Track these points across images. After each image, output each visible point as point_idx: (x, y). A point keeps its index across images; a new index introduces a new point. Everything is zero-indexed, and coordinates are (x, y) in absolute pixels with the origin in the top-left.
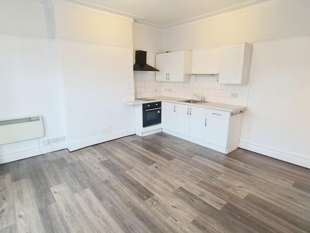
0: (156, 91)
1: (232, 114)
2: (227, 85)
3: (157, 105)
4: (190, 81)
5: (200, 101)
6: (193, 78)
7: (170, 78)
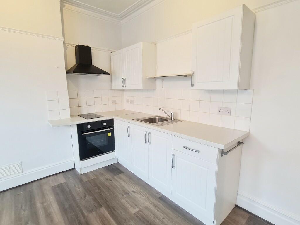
0: (114, 102)
1: (223, 153)
2: (211, 92)
3: (105, 124)
4: (156, 89)
5: (170, 119)
6: (159, 82)
7: (127, 85)
